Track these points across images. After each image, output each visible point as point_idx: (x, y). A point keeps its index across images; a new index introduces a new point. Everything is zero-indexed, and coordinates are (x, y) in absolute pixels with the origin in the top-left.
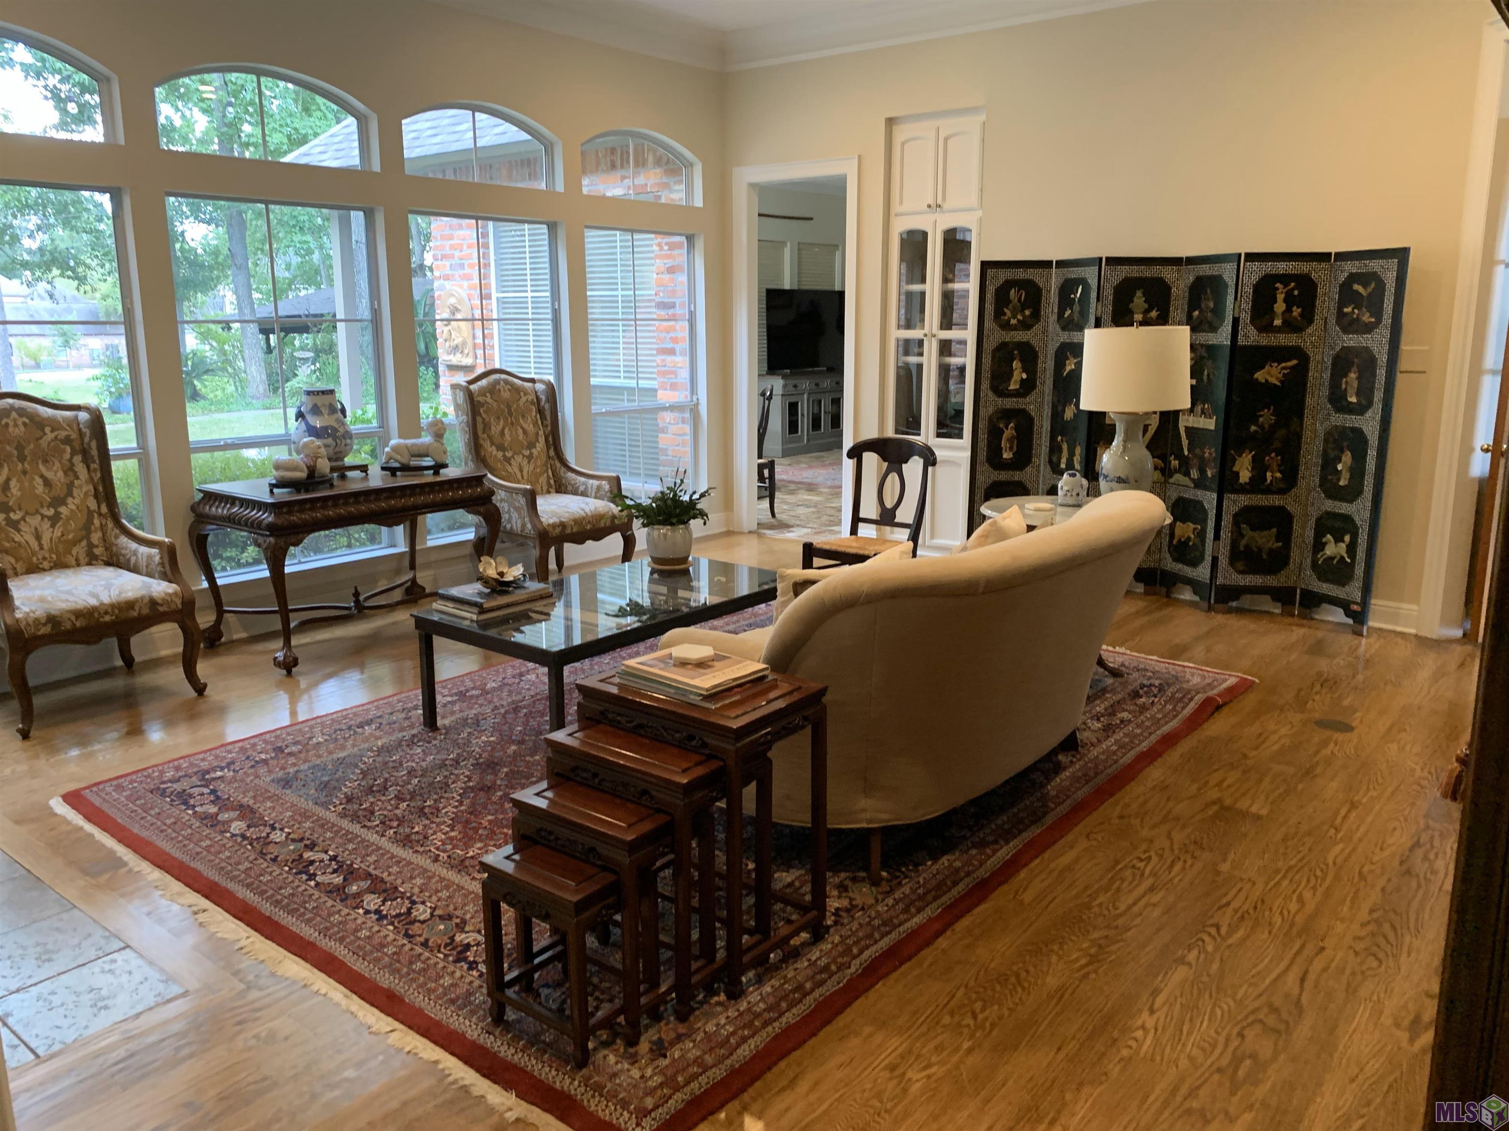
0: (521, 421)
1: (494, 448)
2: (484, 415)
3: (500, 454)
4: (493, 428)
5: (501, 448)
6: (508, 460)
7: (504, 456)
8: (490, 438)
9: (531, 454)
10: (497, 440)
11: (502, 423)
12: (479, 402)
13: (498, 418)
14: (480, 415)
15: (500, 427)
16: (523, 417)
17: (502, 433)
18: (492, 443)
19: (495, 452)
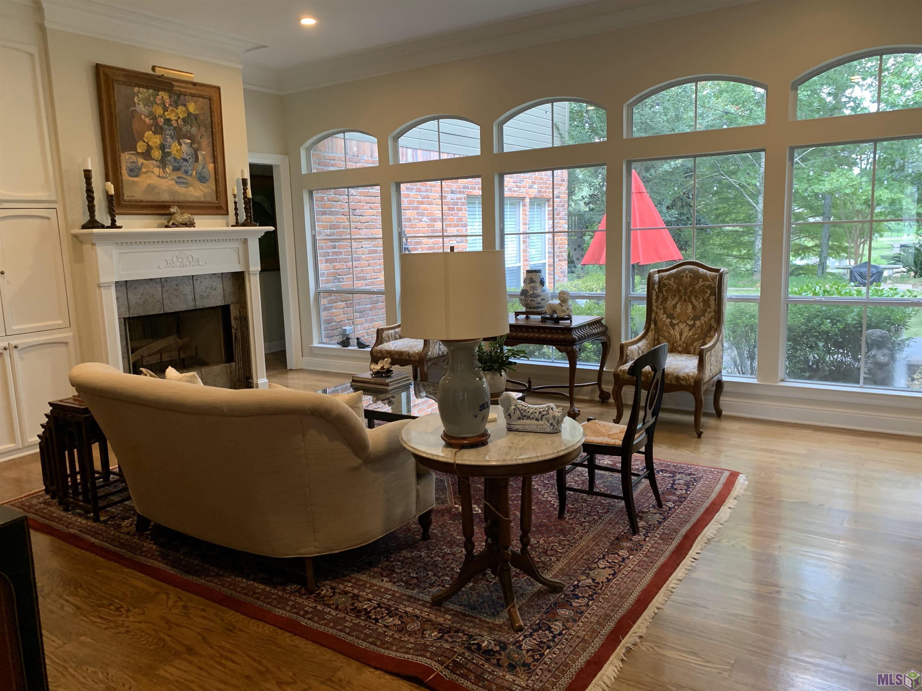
0: (693, 300)
1: (665, 316)
2: (665, 293)
3: (668, 321)
4: (668, 302)
5: (671, 316)
6: (673, 325)
7: (671, 322)
8: (665, 309)
9: (694, 324)
10: (670, 310)
11: (676, 299)
12: (664, 283)
13: (675, 296)
14: (662, 293)
15: (674, 302)
16: (696, 297)
17: (675, 307)
18: (665, 313)
19: (664, 319)
